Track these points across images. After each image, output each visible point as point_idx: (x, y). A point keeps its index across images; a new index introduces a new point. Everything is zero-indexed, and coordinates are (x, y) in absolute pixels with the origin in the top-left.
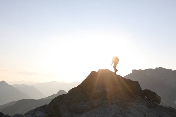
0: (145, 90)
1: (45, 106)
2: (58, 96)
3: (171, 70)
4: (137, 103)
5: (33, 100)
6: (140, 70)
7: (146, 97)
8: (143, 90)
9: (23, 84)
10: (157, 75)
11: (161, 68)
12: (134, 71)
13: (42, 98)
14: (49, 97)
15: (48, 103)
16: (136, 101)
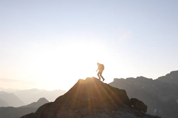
0: (132, 99)
1: (32, 114)
2: (45, 104)
3: (151, 79)
4: (125, 112)
5: (12, 107)
6: (122, 79)
7: (132, 106)
8: (130, 98)
9: (3, 92)
10: (138, 84)
11: (142, 77)
12: (116, 80)
13: (22, 106)
14: (29, 105)
15: (34, 111)
16: (124, 109)
